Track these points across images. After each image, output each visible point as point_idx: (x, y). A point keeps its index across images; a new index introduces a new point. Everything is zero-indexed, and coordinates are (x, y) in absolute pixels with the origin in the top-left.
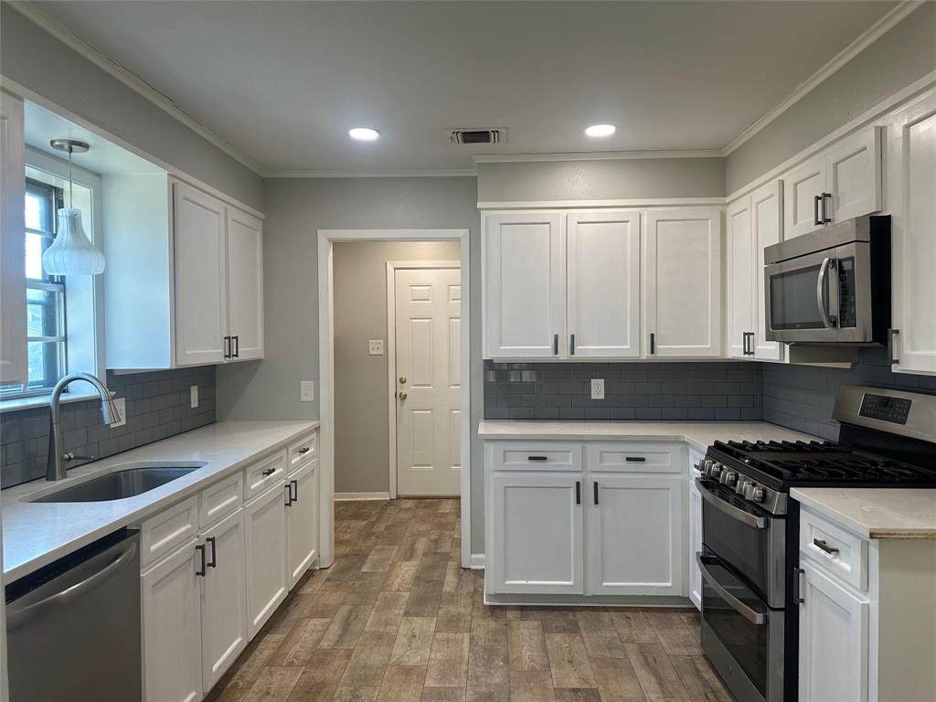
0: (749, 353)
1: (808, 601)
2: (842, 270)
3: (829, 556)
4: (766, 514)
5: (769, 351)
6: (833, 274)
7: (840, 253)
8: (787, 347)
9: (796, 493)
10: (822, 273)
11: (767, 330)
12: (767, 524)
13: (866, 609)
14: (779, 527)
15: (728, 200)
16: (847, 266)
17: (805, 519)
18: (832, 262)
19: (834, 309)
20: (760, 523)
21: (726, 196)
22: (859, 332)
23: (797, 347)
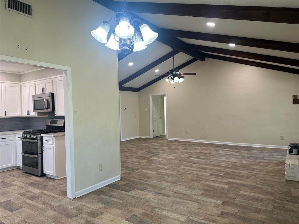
0: (28, 115)
1: (45, 151)
2: (48, 101)
3: (48, 142)
4: (37, 139)
5: (33, 114)
6: (46, 101)
7: (47, 98)
8: (37, 113)
9: (42, 135)
10: (44, 101)
11: (33, 110)
12: (38, 141)
13: (53, 147)
14: (39, 141)
15: (22, 83)
16: (48, 100)
17: (44, 138)
18: (46, 99)
19: (46, 107)
20: (36, 141)
21: (21, 82)
22: (50, 110)
23: (39, 113)
